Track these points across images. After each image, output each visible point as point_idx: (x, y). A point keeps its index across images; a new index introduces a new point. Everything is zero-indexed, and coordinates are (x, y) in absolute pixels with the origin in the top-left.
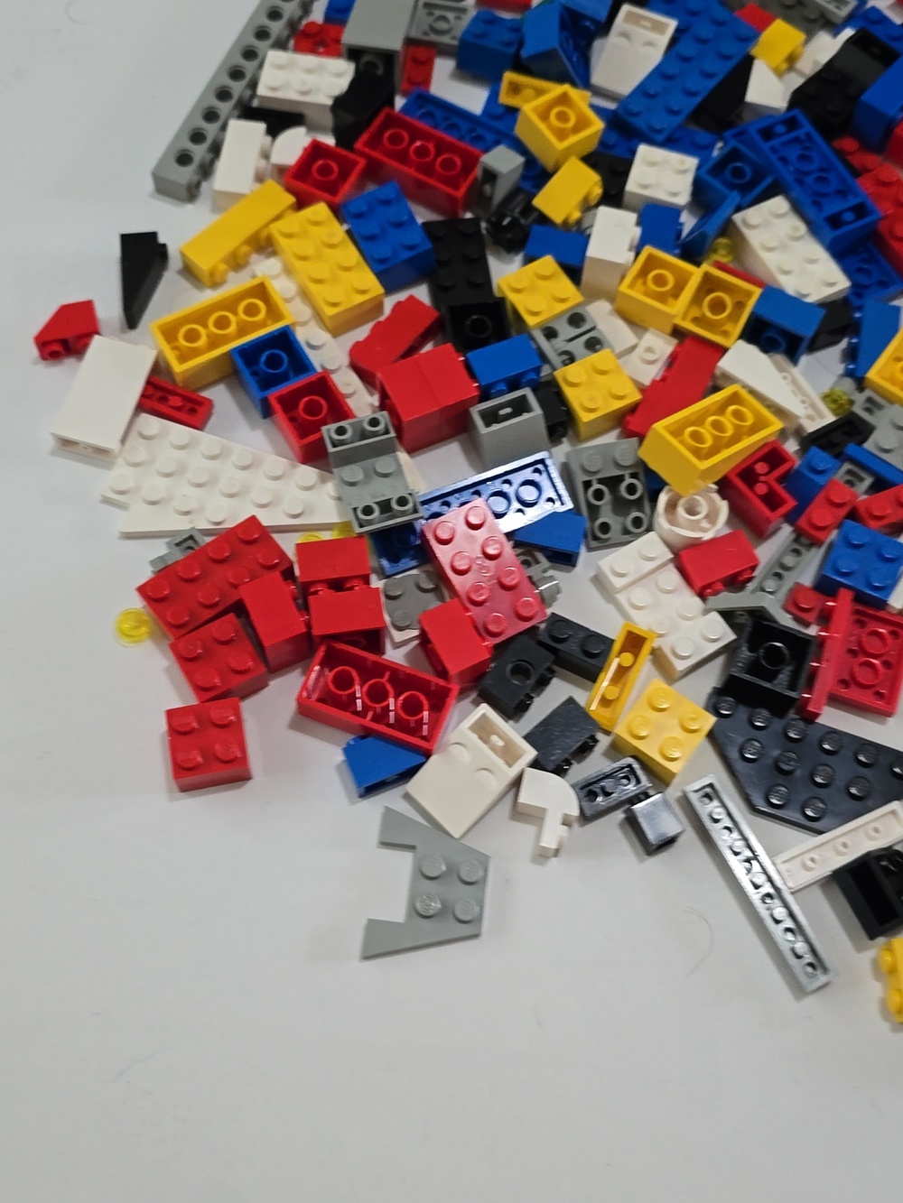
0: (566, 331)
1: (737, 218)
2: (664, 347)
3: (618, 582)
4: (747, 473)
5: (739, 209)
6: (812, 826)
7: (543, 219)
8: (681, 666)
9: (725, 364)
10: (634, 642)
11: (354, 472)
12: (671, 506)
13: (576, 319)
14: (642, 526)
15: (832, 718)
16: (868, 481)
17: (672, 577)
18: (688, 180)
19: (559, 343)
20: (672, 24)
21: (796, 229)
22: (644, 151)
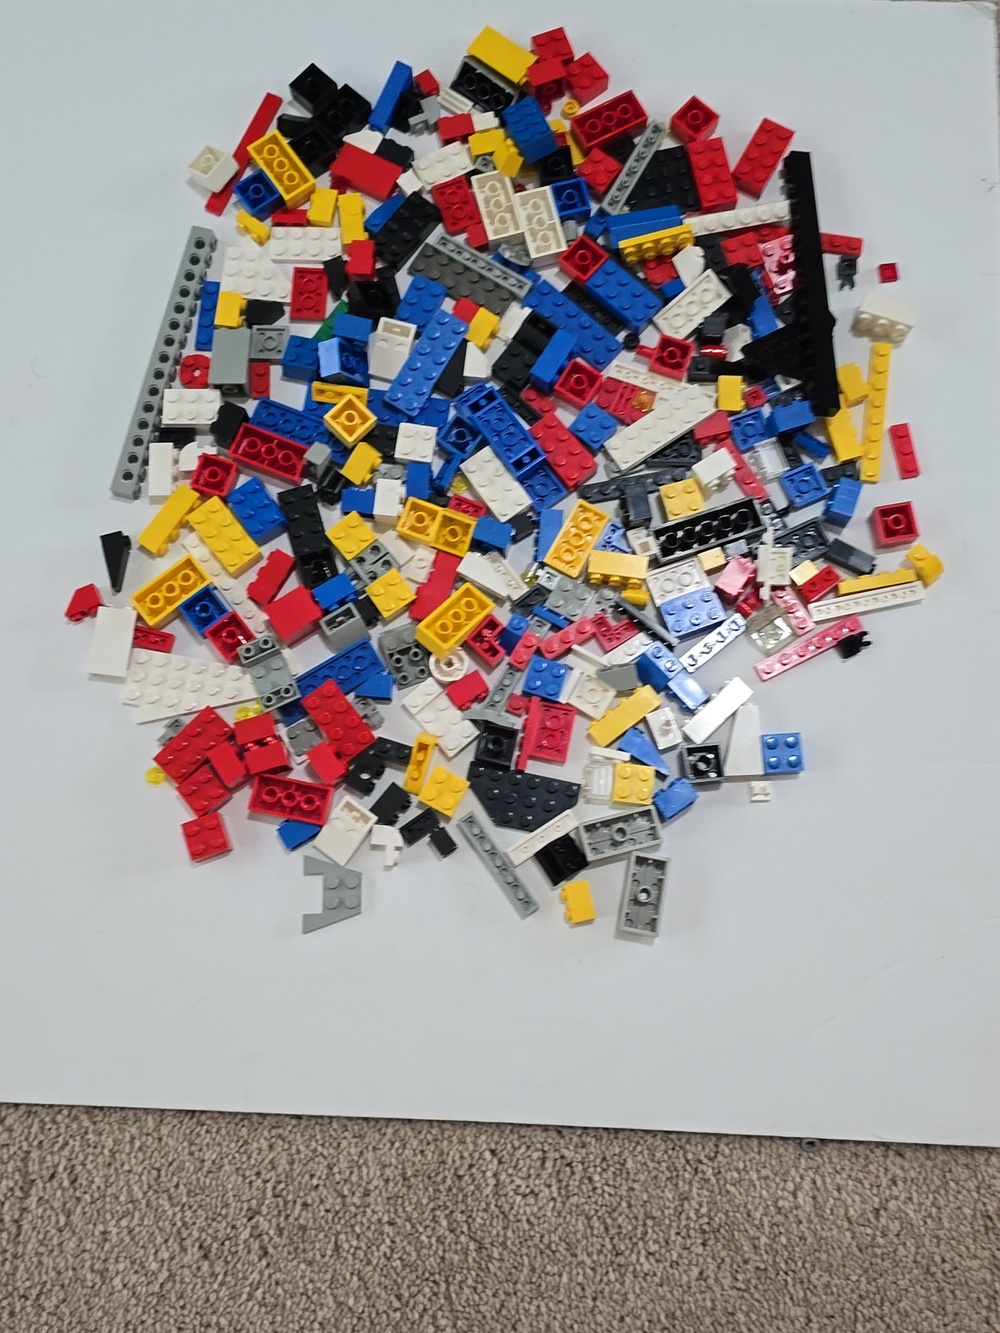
0: (370, 558)
1: (462, 466)
2: (431, 556)
3: (414, 711)
4: (477, 636)
5: (463, 461)
6: (528, 827)
7: (348, 483)
8: (451, 754)
9: (461, 569)
10: (423, 747)
11: (259, 670)
12: (437, 661)
13: (375, 549)
14: (425, 673)
15: (534, 768)
16: (549, 625)
17: (445, 701)
18: (432, 443)
19: (367, 566)
20: (413, 328)
21: (497, 470)
22: (404, 427)
